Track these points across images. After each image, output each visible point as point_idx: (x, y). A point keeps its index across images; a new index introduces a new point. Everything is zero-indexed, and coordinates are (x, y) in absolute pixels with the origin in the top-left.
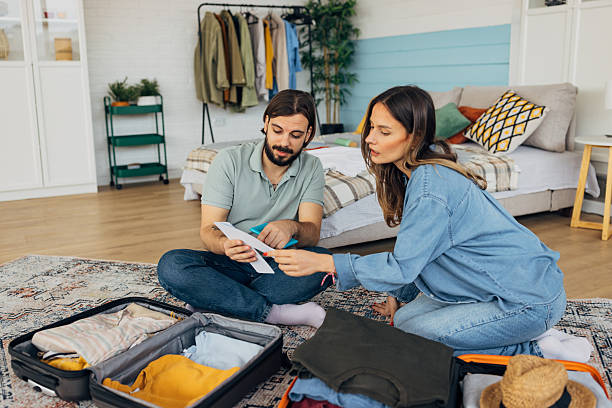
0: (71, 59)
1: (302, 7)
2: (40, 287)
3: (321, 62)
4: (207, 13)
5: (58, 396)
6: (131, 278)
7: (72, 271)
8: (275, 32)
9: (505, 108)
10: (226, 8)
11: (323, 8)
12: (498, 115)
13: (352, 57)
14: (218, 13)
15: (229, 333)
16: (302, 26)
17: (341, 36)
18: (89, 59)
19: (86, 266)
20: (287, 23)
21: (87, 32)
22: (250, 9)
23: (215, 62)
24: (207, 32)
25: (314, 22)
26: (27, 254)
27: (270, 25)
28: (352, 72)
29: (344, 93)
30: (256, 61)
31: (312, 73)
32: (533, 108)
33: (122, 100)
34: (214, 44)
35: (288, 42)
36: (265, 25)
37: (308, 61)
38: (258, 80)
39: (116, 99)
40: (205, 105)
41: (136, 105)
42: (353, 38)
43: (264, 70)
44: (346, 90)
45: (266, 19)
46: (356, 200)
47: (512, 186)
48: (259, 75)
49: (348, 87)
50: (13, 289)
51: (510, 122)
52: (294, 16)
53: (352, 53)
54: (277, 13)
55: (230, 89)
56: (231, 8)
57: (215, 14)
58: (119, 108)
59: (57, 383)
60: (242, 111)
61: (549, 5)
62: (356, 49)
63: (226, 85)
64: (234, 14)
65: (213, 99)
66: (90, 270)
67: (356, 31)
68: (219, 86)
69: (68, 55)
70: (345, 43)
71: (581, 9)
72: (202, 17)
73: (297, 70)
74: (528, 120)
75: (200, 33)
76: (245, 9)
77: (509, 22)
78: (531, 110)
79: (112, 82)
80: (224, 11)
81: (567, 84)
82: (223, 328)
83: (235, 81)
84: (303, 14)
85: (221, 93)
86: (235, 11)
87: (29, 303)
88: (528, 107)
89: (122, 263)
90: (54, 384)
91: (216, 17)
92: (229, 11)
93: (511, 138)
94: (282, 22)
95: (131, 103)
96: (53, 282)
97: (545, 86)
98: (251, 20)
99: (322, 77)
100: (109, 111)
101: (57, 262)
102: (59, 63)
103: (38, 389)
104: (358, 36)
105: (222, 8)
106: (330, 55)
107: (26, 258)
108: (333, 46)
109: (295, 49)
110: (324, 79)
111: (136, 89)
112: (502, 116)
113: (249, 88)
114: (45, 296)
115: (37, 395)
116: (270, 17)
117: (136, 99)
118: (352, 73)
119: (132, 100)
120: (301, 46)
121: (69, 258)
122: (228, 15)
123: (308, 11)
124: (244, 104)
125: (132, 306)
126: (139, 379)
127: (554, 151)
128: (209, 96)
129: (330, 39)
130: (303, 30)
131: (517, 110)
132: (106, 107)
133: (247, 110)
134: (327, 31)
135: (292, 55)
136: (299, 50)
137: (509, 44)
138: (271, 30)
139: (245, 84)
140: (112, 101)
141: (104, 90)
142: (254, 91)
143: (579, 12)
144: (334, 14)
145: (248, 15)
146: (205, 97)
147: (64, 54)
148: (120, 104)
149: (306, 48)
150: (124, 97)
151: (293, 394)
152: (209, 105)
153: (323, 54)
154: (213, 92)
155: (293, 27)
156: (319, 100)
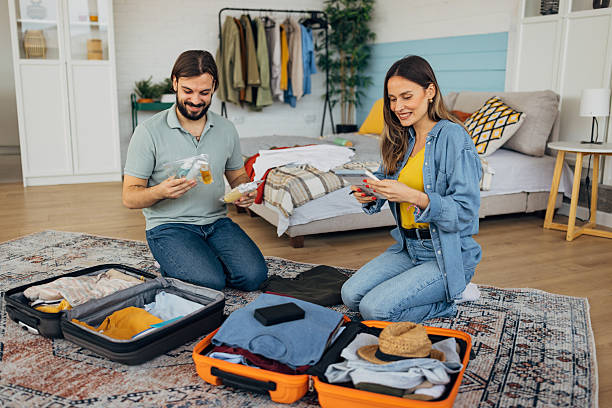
0: (101, 59)
1: (319, 12)
2: (49, 255)
3: (337, 65)
4: (228, 18)
5: (40, 334)
6: (125, 252)
7: (78, 245)
8: (292, 36)
9: (487, 113)
10: (246, 13)
11: (340, 13)
12: (479, 120)
13: (368, 60)
14: (238, 18)
15: (185, 295)
16: (320, 31)
17: (357, 40)
18: (117, 58)
19: (92, 241)
20: (303, 27)
21: (116, 34)
22: (268, 14)
23: (232, 64)
24: (227, 35)
25: (330, 27)
26: (46, 230)
27: (287, 30)
28: (366, 74)
29: (359, 95)
30: (271, 63)
31: (328, 75)
32: (512, 114)
33: (147, 97)
34: (232, 46)
35: (303, 45)
36: (281, 29)
37: (325, 63)
38: (273, 81)
39: (142, 97)
40: (223, 104)
41: (159, 102)
42: (369, 42)
43: (279, 71)
44: (361, 93)
45: (284, 23)
46: (327, 193)
47: (484, 187)
48: (275, 76)
49: (363, 90)
50: (26, 256)
51: (489, 126)
52: (312, 20)
53: (368, 57)
54: (296, 18)
55: (246, 89)
56: (250, 13)
57: (234, 19)
58: (143, 104)
59: (38, 323)
60: (259, 110)
61: (544, 14)
62: (372, 53)
63: (242, 85)
64: (252, 19)
65: (230, 98)
66: (94, 244)
67: (373, 36)
68: (235, 86)
69: (98, 54)
70: (361, 46)
71: (570, 18)
72: (223, 21)
73: (312, 72)
74: (506, 125)
75: (220, 36)
76: (263, 14)
77: (506, 30)
78: (509, 115)
79: (138, 81)
80: (243, 16)
81: (548, 91)
82: (180, 291)
83: (250, 82)
84: (320, 19)
85: (237, 93)
86: (254, 15)
87: (37, 267)
88: (507, 112)
89: (122, 240)
90: (36, 324)
91: (236, 21)
92: (248, 16)
93: (488, 141)
94: (299, 27)
95: (155, 100)
96: (60, 252)
97: (529, 93)
98: (269, 24)
99: (337, 79)
100: (135, 106)
101: (69, 236)
102: (91, 62)
103: (25, 329)
104: (374, 39)
105: (242, 12)
106: (348, 58)
107: (44, 233)
108: (350, 50)
109: (311, 53)
110: (340, 81)
111: (161, 87)
112: (483, 121)
113: (264, 89)
114: (50, 263)
115: (23, 333)
116: (288, 22)
117: (159, 97)
118: (367, 76)
119: (157, 97)
120: (317, 49)
121: (79, 234)
122: (247, 19)
123: (325, 16)
124: (258, 104)
125: (112, 271)
126: (105, 323)
127: (533, 156)
128: (226, 95)
129: (347, 42)
130: (321, 34)
131: (497, 115)
132: (133, 104)
133: (264, 109)
134: (345, 35)
135: (306, 58)
136: (315, 53)
137: (506, 50)
138: (289, 34)
139: (260, 85)
140: (138, 98)
141: (131, 87)
142: (269, 92)
143: (568, 21)
144: (349, 19)
145: (267, 19)
146: (223, 96)
147: (96, 55)
148: (145, 101)
149: (323, 52)
150: (149, 95)
151: (214, 340)
152: (227, 104)
153: (340, 58)
154: (230, 91)
155: (308, 31)
156: (335, 102)
